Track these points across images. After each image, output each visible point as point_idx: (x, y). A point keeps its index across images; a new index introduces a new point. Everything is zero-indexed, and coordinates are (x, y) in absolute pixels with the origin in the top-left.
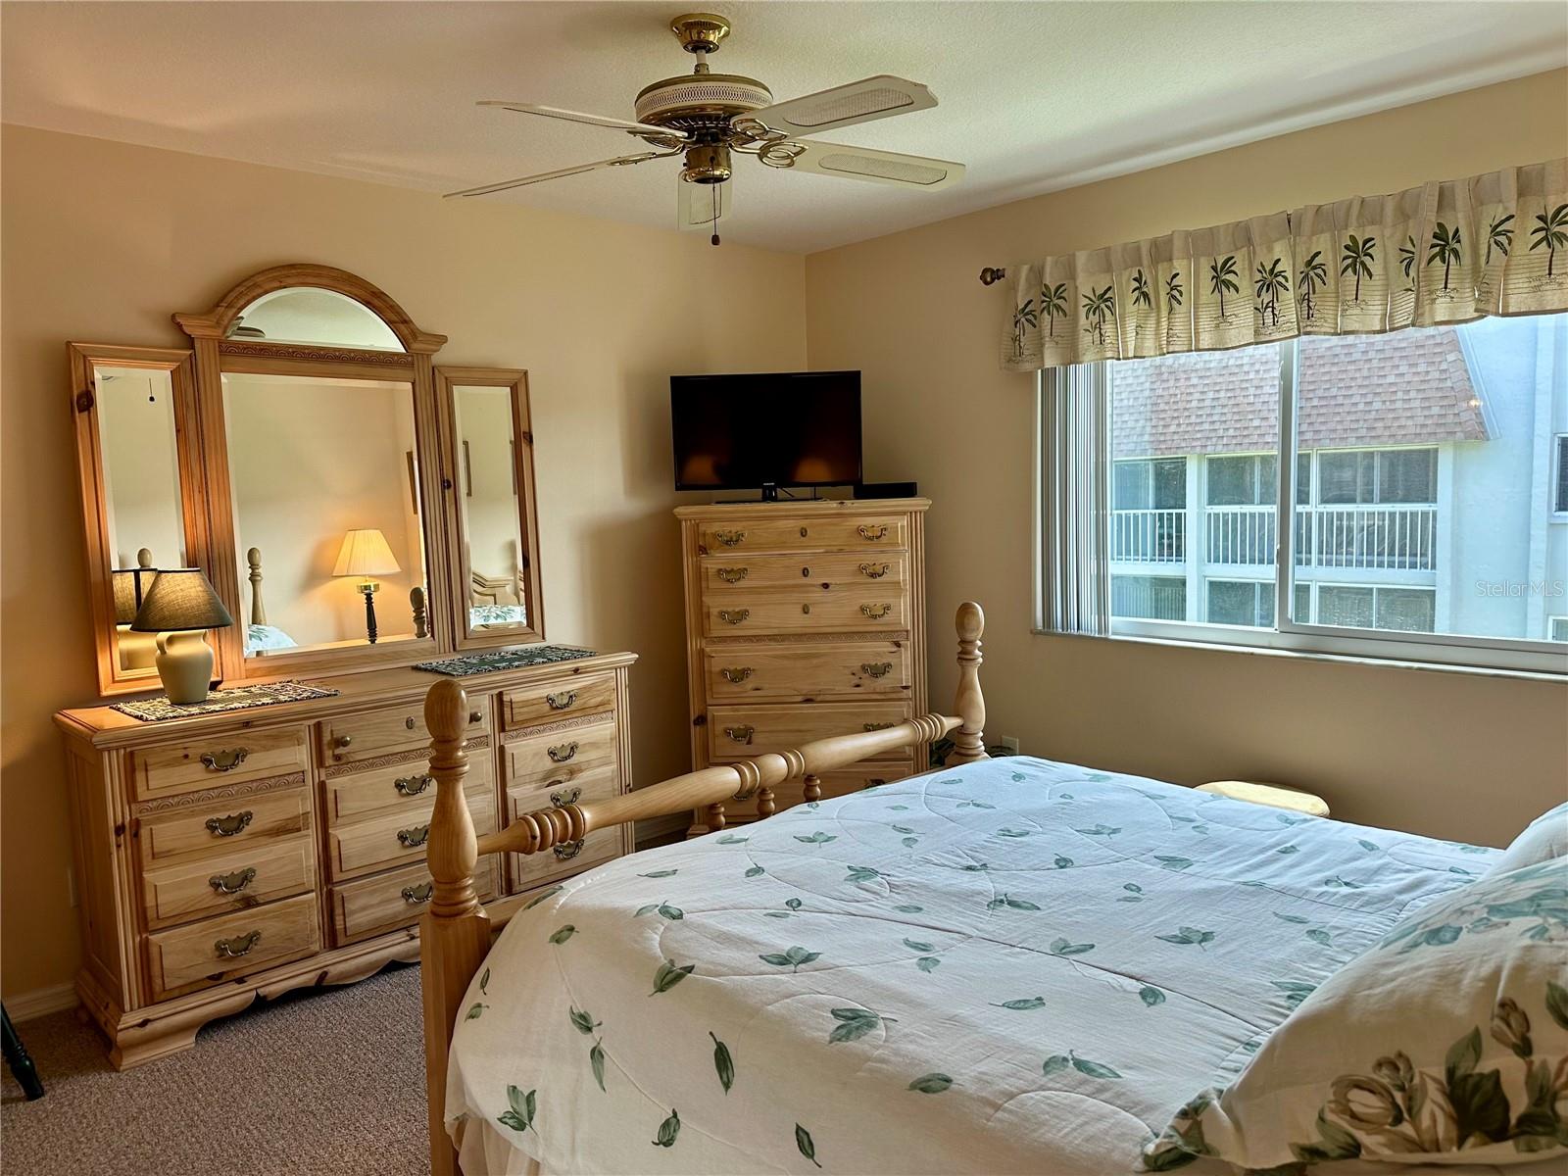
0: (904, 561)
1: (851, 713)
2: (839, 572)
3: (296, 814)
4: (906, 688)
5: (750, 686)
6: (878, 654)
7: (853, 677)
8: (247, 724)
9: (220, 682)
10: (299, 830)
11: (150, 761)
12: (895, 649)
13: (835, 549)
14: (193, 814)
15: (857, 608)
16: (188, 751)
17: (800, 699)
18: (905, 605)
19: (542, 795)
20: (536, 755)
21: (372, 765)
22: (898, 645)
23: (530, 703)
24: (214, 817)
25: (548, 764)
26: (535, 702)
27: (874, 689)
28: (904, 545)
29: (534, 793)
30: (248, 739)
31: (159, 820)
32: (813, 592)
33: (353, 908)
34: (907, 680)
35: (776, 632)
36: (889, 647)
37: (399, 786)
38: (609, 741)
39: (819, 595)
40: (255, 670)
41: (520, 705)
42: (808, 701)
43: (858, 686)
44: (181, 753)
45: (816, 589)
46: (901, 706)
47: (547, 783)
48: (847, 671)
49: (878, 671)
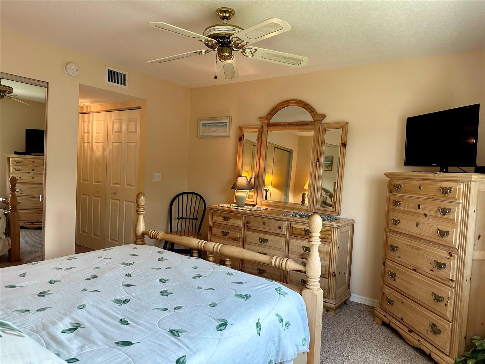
0: (458, 209)
1: (428, 284)
2: (431, 209)
3: (237, 236)
4: (452, 280)
5: (397, 255)
6: (441, 257)
7: (430, 265)
8: (231, 212)
9: (255, 205)
10: (238, 241)
11: (215, 214)
12: (449, 257)
13: (431, 197)
14: (220, 228)
15: (436, 229)
16: (221, 215)
17: (412, 268)
18: (456, 234)
19: (299, 260)
20: (298, 246)
21: (256, 231)
22: (451, 255)
23: (298, 229)
24: (223, 230)
25: (302, 251)
26: (300, 229)
27: (438, 275)
28: (459, 200)
29: (297, 259)
30: (231, 215)
31: (215, 227)
32: (420, 217)
33: (246, 266)
34: (453, 276)
35: (407, 233)
36: (446, 255)
37: (260, 239)
38: (326, 252)
39: (423, 219)
40: (263, 204)
41: (295, 229)
42: (414, 270)
43: (432, 270)
44: (220, 214)
45: (422, 216)
46: (448, 290)
47: (302, 257)
48: (429, 261)
49: (440, 266)
